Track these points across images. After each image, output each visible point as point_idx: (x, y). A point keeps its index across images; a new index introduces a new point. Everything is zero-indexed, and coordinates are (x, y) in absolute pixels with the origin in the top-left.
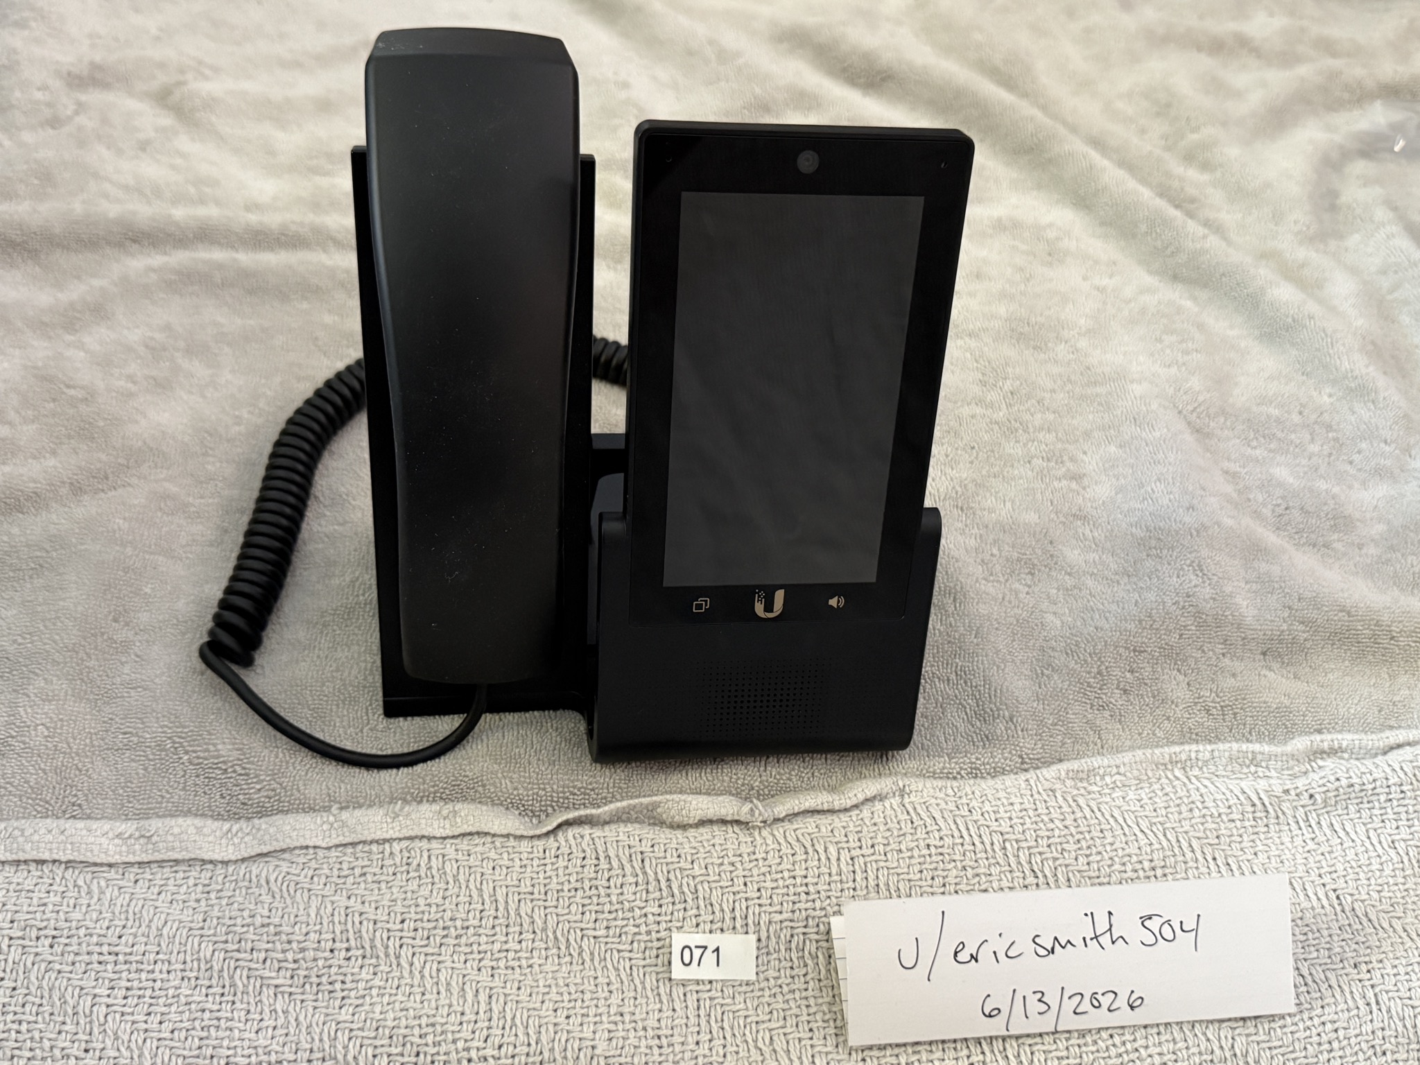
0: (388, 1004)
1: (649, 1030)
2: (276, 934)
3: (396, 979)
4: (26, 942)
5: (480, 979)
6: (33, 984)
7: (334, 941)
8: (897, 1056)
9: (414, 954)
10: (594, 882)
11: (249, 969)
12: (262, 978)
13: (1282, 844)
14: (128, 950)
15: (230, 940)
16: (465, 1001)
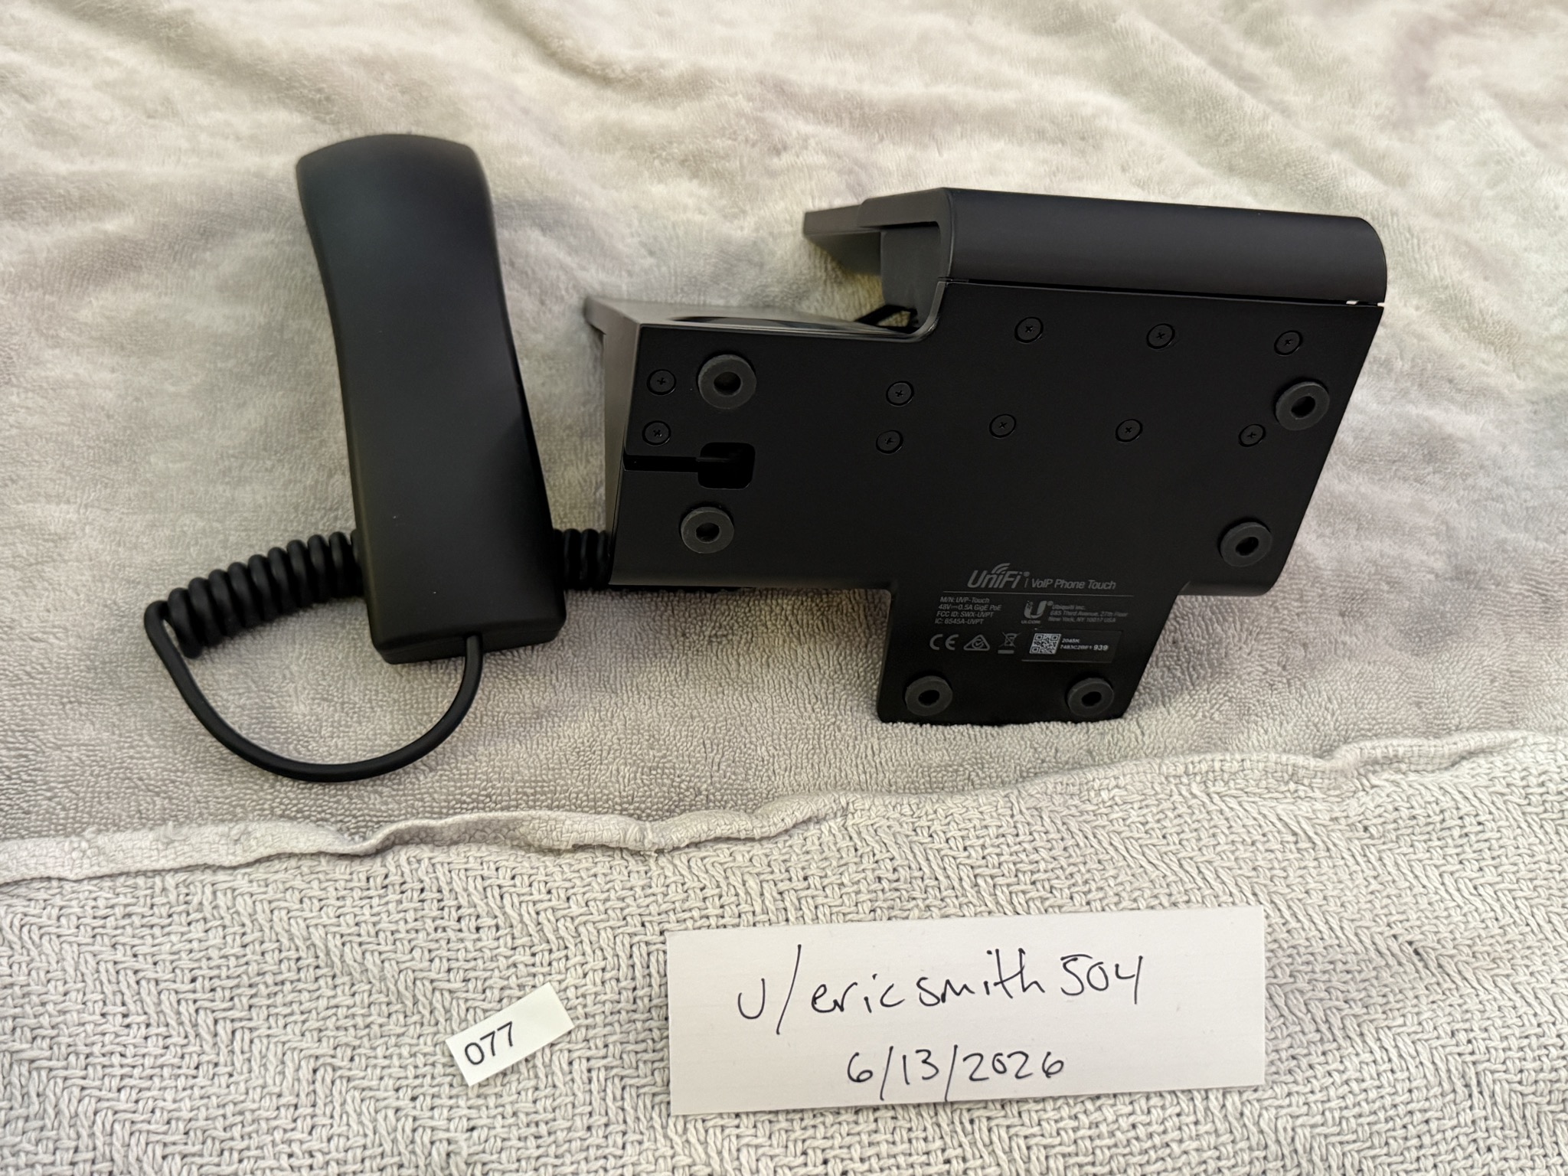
1: (522, 1116)
2: (24, 996)
3: (195, 1055)
5: (305, 1046)
7: (105, 1003)
8: (849, 1147)
9: (216, 1022)
10: (438, 922)
13: (1340, 882)
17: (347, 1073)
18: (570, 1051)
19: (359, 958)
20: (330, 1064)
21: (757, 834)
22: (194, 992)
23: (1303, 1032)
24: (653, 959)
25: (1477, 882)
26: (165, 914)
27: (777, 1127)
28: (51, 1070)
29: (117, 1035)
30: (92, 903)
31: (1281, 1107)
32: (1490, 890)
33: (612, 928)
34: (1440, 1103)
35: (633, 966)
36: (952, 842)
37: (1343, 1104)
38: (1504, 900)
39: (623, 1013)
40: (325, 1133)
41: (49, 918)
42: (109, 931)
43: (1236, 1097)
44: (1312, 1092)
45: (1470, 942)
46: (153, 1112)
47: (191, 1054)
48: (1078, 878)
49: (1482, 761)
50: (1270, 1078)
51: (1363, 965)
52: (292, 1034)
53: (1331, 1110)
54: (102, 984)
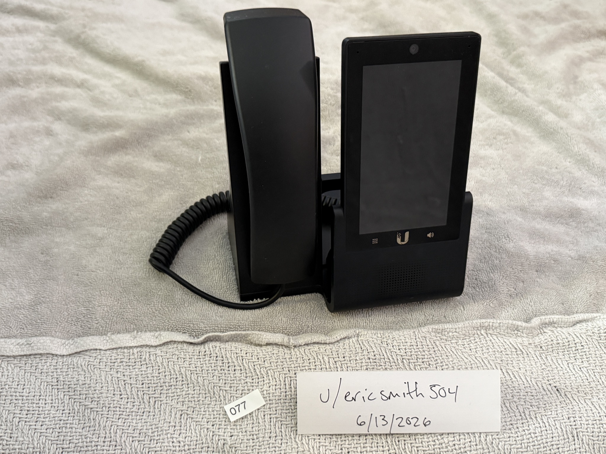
2: (89, 388)
5: (178, 407)
7: (114, 391)
9: (149, 398)
10: (222, 368)
13: (532, 365)
14: (27, 395)
15: (70, 391)
17: (191, 416)
18: (264, 412)
19: (196, 378)
20: (186, 413)
21: (328, 342)
22: (143, 388)
23: (515, 416)
24: (292, 382)
25: (580, 366)
26: (133, 362)
27: (332, 440)
28: (97, 411)
29: (118, 401)
30: (110, 358)
31: (506, 441)
32: (585, 369)
33: (279, 372)
34: (563, 442)
35: (285, 385)
36: (395, 347)
37: (528, 441)
38: (590, 373)
39: (282, 400)
40: (184, 436)
41: (97, 362)
42: (115, 367)
43: (490, 437)
44: (518, 437)
45: (577, 387)
46: (129, 426)
47: (141, 408)
48: (439, 361)
49: (584, 324)
50: (503, 431)
51: (538, 394)
52: (174, 403)
53: (524, 443)
54: (113, 385)
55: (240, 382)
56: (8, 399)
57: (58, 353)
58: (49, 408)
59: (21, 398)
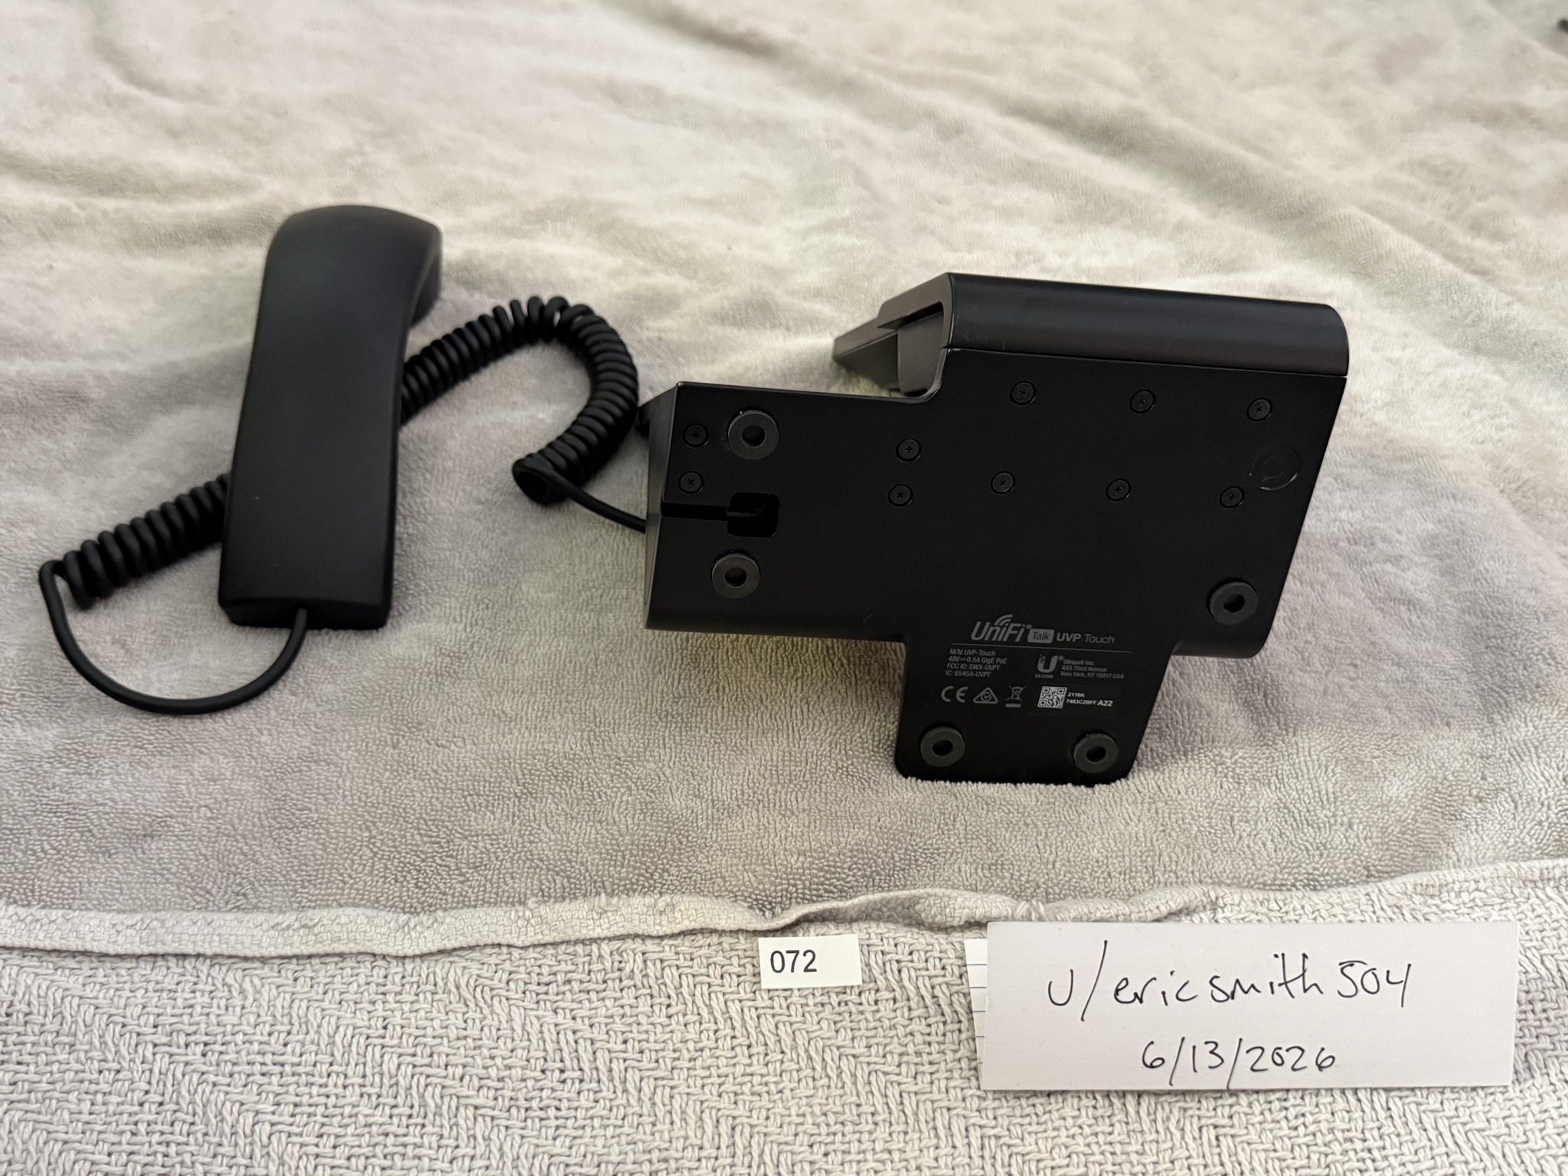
0: (613, 1137)
2: (475, 1048)
3: (622, 1108)
4: (174, 1050)
5: (722, 1106)
6: (184, 1098)
7: (545, 1060)
9: (641, 1080)
11: (443, 1087)
12: (458, 1097)
14: (296, 1060)
15: (419, 1053)
16: (704, 1132)
17: (765, 1130)
19: (772, 1028)
21: (1134, 918)
22: (625, 1052)
26: (600, 980)
28: (494, 1118)
29: (554, 1090)
30: (537, 970)
42: (551, 997)
47: (618, 1106)
52: (709, 1095)
54: (544, 1041)
55: (893, 1033)
56: (239, 1073)
57: (392, 951)
58: (355, 1099)
59: (278, 1069)
